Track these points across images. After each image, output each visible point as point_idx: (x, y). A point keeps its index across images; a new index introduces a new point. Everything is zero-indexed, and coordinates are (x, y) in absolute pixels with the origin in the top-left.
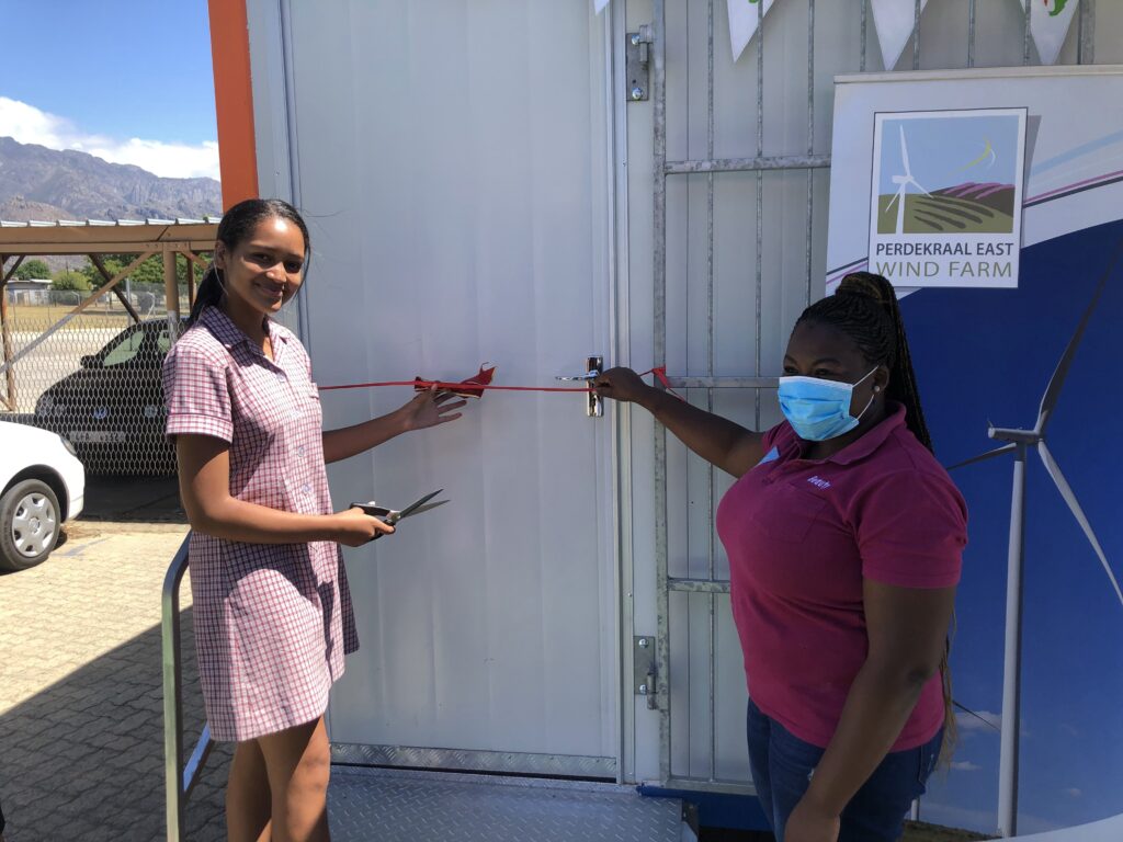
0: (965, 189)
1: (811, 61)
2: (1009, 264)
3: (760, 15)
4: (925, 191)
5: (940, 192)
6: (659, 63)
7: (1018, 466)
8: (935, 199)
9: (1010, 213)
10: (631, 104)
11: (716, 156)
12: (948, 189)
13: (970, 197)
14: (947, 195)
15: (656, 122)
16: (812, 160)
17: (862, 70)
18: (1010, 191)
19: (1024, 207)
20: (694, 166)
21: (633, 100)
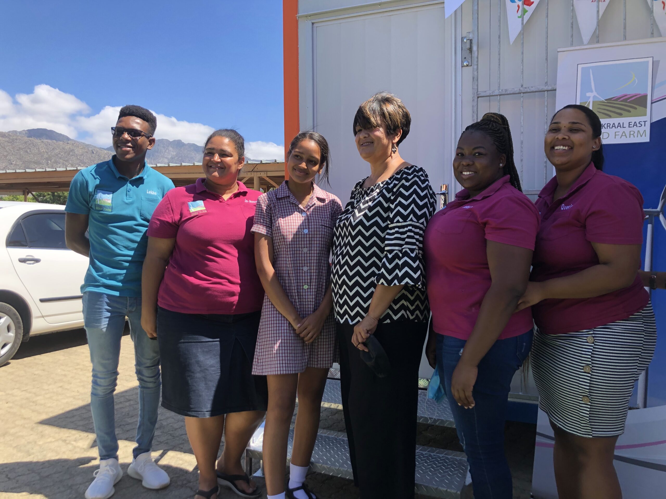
0: (622, 97)
1: (547, 42)
2: (645, 131)
3: (522, 23)
4: (603, 99)
5: (610, 99)
6: (475, 48)
7: (650, 226)
8: (607, 103)
9: (645, 107)
10: (464, 68)
11: (501, 88)
12: (614, 98)
13: (625, 100)
14: (614, 100)
15: (473, 74)
16: (547, 87)
17: (572, 45)
18: (645, 96)
19: (652, 103)
20: (491, 93)
21: (465, 66)
